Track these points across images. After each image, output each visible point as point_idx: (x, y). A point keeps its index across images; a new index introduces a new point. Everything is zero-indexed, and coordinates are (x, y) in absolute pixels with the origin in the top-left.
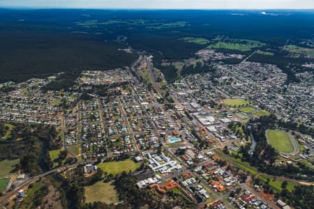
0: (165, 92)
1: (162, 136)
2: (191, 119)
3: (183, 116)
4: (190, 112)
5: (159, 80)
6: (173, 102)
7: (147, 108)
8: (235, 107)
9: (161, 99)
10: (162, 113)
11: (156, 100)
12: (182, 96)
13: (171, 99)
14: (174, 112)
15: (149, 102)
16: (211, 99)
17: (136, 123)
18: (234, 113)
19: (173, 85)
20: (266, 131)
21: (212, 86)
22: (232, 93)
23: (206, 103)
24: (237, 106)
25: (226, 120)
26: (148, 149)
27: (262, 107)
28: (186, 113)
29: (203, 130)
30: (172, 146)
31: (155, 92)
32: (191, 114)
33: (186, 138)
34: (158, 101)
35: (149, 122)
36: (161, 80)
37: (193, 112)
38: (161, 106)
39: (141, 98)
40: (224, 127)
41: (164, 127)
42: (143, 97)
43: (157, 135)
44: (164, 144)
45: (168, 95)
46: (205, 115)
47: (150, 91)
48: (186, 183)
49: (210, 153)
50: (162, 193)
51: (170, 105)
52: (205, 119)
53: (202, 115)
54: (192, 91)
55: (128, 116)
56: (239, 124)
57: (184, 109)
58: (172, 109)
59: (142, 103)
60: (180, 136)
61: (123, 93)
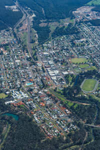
0: (34, 52)
1: (23, 82)
2: (44, 72)
3: (40, 70)
4: (46, 67)
5: (33, 42)
6: (37, 60)
7: (18, 64)
8: (77, 64)
9: (30, 58)
10: (27, 68)
12: (45, 55)
13: (36, 58)
14: (35, 67)
15: (21, 60)
16: (65, 58)
17: (9, 74)
19: (42, 46)
20: (85, 80)
21: (69, 48)
22: (81, 54)
23: (59, 61)
24: (79, 63)
25: (66, 73)
26: (13, 88)
27: (94, 65)
28: (42, 68)
29: (49, 79)
30: (27, 87)
31: (27, 52)
32: (45, 69)
33: (37, 83)
34: (27, 59)
35: (17, 74)
36: (34, 42)
37: (48, 67)
38: (28, 63)
39: (16, 57)
40: (61, 77)
41: (26, 77)
42: (17, 56)
43: (20, 81)
44: (23, 86)
45: (35, 54)
46: (54, 69)
47: (23, 51)
48: (27, 103)
49: (47, 91)
50: (15, 106)
51: (34, 62)
52: (53, 72)
53: (52, 70)
54: (54, 52)
55: (6, 70)
56: (72, 75)
57: (43, 66)
58: (35, 65)
59: (16, 61)
60: (34, 82)
61: (4, 53)
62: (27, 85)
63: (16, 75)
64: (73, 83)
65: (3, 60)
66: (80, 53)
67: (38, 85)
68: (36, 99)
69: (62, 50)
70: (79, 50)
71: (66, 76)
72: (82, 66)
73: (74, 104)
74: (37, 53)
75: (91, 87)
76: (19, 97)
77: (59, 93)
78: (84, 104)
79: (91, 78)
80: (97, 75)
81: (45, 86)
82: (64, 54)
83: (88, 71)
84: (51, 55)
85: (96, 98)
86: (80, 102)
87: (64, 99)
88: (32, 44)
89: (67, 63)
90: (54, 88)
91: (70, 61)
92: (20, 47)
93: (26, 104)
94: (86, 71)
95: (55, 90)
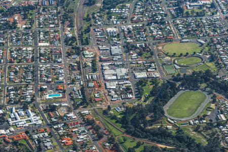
0: (85, 26)
1: (42, 90)
2: (94, 70)
3: (86, 66)
4: (101, 60)
5: (90, 2)
7: (42, 51)
8: (173, 55)
9: (73, 38)
10: (60, 60)
11: (62, 40)
13: (87, 40)
14: (78, 59)
15: (51, 43)
16: (151, 40)
17: (16, 72)
18: (164, 64)
19: (108, 13)
21: (169, 19)
23: (136, 48)
24: (178, 54)
25: (141, 75)
26: (16, 103)
27: (212, 59)
28: (93, 62)
29: (100, 86)
31: (71, 26)
32: (99, 64)
33: (70, 94)
34: (67, 41)
36: (94, 2)
37: (106, 61)
39: (42, 36)
40: (129, 83)
41: (50, 80)
42: (46, 33)
44: (38, 99)
45: (88, 31)
46: (118, 66)
47: (63, 23)
48: (36, 136)
49: (86, 112)
50: (7, 143)
51: (78, 48)
52: (113, 72)
53: (114, 66)
54: (130, 27)
55: (11, 62)
56: (154, 81)
57: (95, 57)
58: (78, 54)
59: (40, 44)
60: (64, 91)
61: (19, 25)
62: (48, 97)
63: (30, 74)
64: (151, 99)
65: (12, 41)
66: (188, 33)
67: (72, 99)
68: (57, 129)
69: (149, 24)
70: (189, 25)
71: (141, 83)
72: (184, 61)
73: (138, 145)
74: (91, 28)
75: (190, 109)
76: (22, 122)
77: (114, 117)
78: (160, 145)
79: (196, 88)
80: (212, 83)
81: (86, 102)
82: (152, 32)
83: (194, 73)
84: (122, 34)
85: (193, 134)
86: (153, 140)
87: (118, 133)
88: (87, 9)
89: (152, 54)
90: (105, 108)
91: (160, 48)
92: (59, 13)
93: (33, 140)
94: (189, 72)
95: (105, 112)
